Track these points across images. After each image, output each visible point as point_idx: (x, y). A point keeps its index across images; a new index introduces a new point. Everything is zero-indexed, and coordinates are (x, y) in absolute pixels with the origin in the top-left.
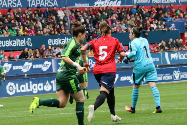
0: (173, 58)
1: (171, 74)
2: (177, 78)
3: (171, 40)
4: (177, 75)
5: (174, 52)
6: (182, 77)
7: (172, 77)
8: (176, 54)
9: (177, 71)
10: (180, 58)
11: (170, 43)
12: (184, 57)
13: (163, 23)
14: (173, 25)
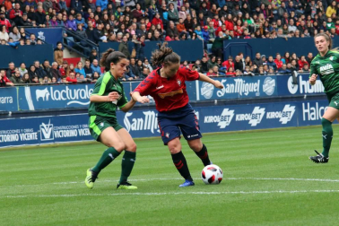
0: (41, 98)
1: (36, 129)
2: (47, 136)
3: (37, 63)
4: (47, 130)
5: (42, 87)
6: (57, 134)
7: (38, 135)
8: (46, 90)
9: (46, 123)
10: (54, 98)
11: (33, 69)
12: (61, 97)
13: (22, 30)
14: (41, 34)
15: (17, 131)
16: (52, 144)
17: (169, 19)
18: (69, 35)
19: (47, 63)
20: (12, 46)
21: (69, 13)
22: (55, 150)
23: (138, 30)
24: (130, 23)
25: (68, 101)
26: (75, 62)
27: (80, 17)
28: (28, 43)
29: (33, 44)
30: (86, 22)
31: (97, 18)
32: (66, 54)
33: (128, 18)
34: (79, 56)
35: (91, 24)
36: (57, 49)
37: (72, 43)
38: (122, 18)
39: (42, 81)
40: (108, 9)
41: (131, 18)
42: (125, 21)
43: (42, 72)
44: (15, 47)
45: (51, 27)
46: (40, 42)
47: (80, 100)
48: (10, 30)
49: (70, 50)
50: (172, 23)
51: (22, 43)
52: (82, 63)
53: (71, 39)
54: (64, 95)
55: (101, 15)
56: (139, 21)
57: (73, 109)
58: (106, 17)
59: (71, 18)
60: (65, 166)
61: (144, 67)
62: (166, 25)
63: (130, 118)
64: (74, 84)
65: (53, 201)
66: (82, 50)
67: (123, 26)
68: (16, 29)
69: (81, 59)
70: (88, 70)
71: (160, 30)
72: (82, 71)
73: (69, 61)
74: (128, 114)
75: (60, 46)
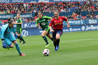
0: (69, 23)
1: (69, 29)
2: (71, 31)
3: (69, 16)
4: (71, 29)
5: (70, 21)
6: (73, 30)
7: (69, 30)
8: (71, 21)
9: (71, 28)
10: (72, 23)
11: (68, 17)
12: (74, 23)
13: (66, 9)
14: (69, 10)
15: (65, 30)
16: (72, 32)
17: (96, 6)
18: (75, 10)
19: (71, 16)
20: (64, 12)
21: (75, 6)
22: (73, 33)
23: (89, 9)
24: (88, 7)
25: (75, 23)
26: (76, 15)
27: (77, 6)
28: (67, 12)
29: (68, 12)
30: (79, 7)
31: (81, 6)
32: (75, 14)
33: (87, 6)
34: (77, 14)
35: (80, 8)
36: (73, 13)
37: (76, 12)
38: (86, 6)
39: (70, 20)
40: (83, 5)
41: (88, 6)
42: (87, 7)
43: (70, 18)
44: (64, 13)
45: (72, 8)
46: (69, 12)
47: (77, 23)
48: (63, 9)
49: (75, 13)
50: (96, 7)
51: (66, 12)
52: (78, 16)
53: (76, 11)
54: (74, 22)
55: (82, 6)
56: (89, 7)
57: (76, 25)
58: (83, 6)
59: (76, 6)
60: (75, 37)
61: (90, 16)
62: (95, 8)
63: (88, 27)
64: (76, 20)
65: (72, 44)
66: (78, 13)
67: (86, 8)
68: (64, 9)
69: (78, 15)
70: (79, 17)
71: (94, 9)
72: (78, 17)
73: (75, 15)
74: (88, 26)
75: (73, 12)
